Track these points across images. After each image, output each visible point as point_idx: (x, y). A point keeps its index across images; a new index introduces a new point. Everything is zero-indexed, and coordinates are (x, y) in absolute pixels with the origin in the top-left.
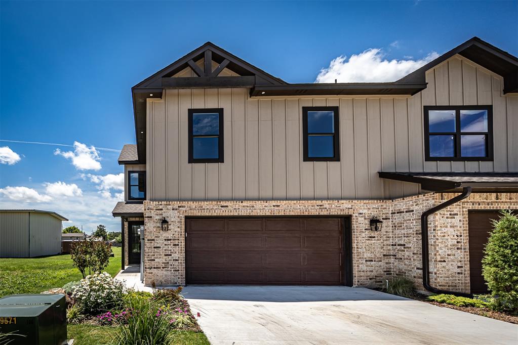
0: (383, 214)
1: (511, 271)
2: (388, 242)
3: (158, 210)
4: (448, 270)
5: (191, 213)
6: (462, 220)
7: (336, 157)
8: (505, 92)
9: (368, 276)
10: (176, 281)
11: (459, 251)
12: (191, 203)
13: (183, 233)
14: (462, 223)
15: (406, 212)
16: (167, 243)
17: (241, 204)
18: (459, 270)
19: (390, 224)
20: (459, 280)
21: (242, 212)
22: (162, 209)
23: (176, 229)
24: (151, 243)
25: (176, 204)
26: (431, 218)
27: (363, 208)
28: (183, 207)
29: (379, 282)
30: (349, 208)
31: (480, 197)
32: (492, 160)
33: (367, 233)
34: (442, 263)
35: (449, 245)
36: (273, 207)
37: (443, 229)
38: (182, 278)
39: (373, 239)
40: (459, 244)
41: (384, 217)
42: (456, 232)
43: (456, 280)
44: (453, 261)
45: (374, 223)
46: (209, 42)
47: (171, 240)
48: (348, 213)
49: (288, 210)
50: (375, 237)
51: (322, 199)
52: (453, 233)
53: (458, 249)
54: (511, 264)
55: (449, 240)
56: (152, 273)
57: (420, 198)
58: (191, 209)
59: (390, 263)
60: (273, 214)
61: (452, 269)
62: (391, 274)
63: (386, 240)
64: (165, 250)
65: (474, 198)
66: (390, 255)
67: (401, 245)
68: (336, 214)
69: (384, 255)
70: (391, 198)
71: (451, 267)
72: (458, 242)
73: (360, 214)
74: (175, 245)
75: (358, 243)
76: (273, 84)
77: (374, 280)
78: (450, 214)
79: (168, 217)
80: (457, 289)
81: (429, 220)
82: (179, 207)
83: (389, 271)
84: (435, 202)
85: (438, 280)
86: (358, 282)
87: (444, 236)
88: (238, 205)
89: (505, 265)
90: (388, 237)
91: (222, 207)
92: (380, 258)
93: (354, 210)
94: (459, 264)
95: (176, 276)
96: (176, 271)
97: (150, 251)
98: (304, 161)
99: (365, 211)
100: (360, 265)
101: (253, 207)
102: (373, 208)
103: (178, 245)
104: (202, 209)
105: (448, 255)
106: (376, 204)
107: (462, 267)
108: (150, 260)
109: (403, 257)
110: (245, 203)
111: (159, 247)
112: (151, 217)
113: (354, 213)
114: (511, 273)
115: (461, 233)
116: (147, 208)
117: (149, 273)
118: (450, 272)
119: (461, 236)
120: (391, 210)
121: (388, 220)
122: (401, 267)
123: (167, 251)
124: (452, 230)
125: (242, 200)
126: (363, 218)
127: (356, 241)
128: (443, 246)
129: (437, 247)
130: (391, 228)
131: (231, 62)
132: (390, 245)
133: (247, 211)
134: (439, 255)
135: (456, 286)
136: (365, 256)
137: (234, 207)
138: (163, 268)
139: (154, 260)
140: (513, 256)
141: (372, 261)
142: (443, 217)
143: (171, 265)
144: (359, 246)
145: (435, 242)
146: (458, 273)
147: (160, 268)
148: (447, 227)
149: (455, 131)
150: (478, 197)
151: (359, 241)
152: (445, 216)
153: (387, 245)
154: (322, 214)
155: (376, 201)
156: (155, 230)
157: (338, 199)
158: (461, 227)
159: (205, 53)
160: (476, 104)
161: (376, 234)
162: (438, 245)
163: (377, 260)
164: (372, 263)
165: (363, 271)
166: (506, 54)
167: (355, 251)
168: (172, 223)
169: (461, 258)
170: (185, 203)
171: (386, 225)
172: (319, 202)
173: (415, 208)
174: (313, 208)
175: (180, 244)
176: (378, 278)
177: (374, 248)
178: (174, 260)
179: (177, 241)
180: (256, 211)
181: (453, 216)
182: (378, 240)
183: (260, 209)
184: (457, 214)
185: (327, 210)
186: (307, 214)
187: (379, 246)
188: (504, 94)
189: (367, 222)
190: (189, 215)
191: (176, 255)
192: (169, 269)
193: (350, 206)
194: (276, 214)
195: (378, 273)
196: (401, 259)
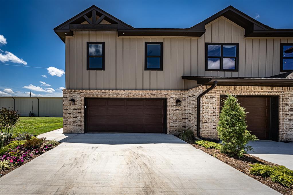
0: (183, 97)
1: (230, 130)
2: (185, 112)
3: (70, 94)
4: (208, 127)
5: (87, 96)
6: (216, 100)
7: (161, 69)
8: (245, 36)
9: (175, 129)
10: (79, 131)
11: (214, 117)
12: (87, 91)
13: (83, 106)
14: (216, 102)
15: (192, 96)
16: (74, 111)
17: (112, 92)
18: (214, 127)
19: (186, 103)
20: (214, 132)
21: (112, 96)
22: (72, 94)
23: (79, 104)
24: (66, 111)
25: (80, 91)
26: (201, 99)
27: (173, 94)
28: (83, 93)
29: (180, 132)
30: (166, 95)
31: (226, 88)
32: (238, 71)
33: (174, 107)
34: (205, 123)
35: (209, 114)
36: (128, 94)
37: (207, 105)
38: (82, 129)
39: (178, 110)
40: (215, 113)
41: (183, 99)
42: (213, 107)
43: (212, 132)
44: (211, 122)
45: (178, 102)
46: (94, 5)
47: (76, 110)
48: (165, 97)
49: (136, 95)
50: (178, 109)
51: (152, 90)
52: (212, 107)
53: (214, 115)
54: (230, 126)
55: (210, 111)
56: (67, 127)
57: (197, 88)
58: (87, 94)
59: (186, 122)
60: (128, 97)
61: (210, 126)
62: (186, 128)
63: (184, 111)
64: (74, 115)
65: (223, 89)
66: (186, 118)
67: (190, 113)
68: (159, 97)
69: (183, 118)
70: (187, 90)
71: (210, 125)
72: (214, 112)
73: (172, 97)
74: (79, 112)
75: (169, 112)
76: (127, 28)
77: (177, 131)
78: (211, 97)
79: (75, 98)
80: (212, 137)
81: (200, 100)
82: (81, 93)
83: (185, 126)
84: (203, 90)
85: (203, 132)
86: (169, 131)
87: (207, 109)
88: (111, 92)
89: (227, 126)
90: (185, 109)
91: (103, 93)
92: (181, 120)
93: (168, 96)
94: (214, 124)
95: (79, 128)
96: (79, 125)
97: (66, 115)
98: (145, 70)
99: (174, 96)
100: (171, 123)
101: (118, 93)
102: (178, 95)
103: (80, 112)
104: (92, 94)
105: (209, 119)
106: (179, 92)
107: (215, 125)
108: (66, 120)
109: (190, 119)
110: (114, 92)
111: (71, 114)
112: (66, 98)
113: (168, 97)
114: (230, 131)
115: (216, 107)
116: (64, 93)
117: (65, 127)
118: (209, 128)
119: (216, 109)
120: (187, 95)
121: (185, 101)
122: (189, 124)
123: (75, 116)
124: (211, 105)
125: (113, 90)
126: (173, 100)
127: (169, 111)
128: (206, 114)
129: (203, 115)
130: (187, 105)
131: (106, 16)
132: (186, 113)
133: (115, 96)
134: (204, 119)
135: (212, 135)
136: (173, 119)
137: (109, 93)
138: (72, 124)
139: (68, 120)
140: (231, 121)
141: (177, 121)
142: (207, 99)
143: (77, 123)
144: (170, 114)
145: (202, 112)
146: (214, 129)
147: (71, 124)
148: (208, 104)
149: (221, 56)
150: (225, 88)
151: (170, 111)
152: (208, 98)
153: (185, 113)
154: (152, 97)
155: (179, 91)
156: (68, 104)
157: (161, 90)
158: (216, 104)
159: (93, 11)
160: (231, 42)
161: (179, 108)
162: (204, 114)
163: (179, 121)
164: (177, 122)
165: (172, 126)
166: (245, 15)
167: (168, 116)
168: (77, 101)
169: (215, 120)
170: (84, 91)
171: (184, 103)
172: (151, 91)
173: (195, 94)
174: (148, 94)
175: (81, 112)
176: (179, 130)
177: (178, 115)
178: (78, 120)
179: (80, 110)
180: (119, 95)
181: (212, 98)
182: (180, 111)
183: (122, 95)
184: (214, 97)
185: (155, 96)
186: (145, 97)
187: (181, 114)
188: (245, 37)
189: (175, 101)
190: (86, 97)
191: (79, 117)
192: (76, 125)
193: (166, 93)
194: (130, 97)
195: (180, 127)
196: (190, 120)
